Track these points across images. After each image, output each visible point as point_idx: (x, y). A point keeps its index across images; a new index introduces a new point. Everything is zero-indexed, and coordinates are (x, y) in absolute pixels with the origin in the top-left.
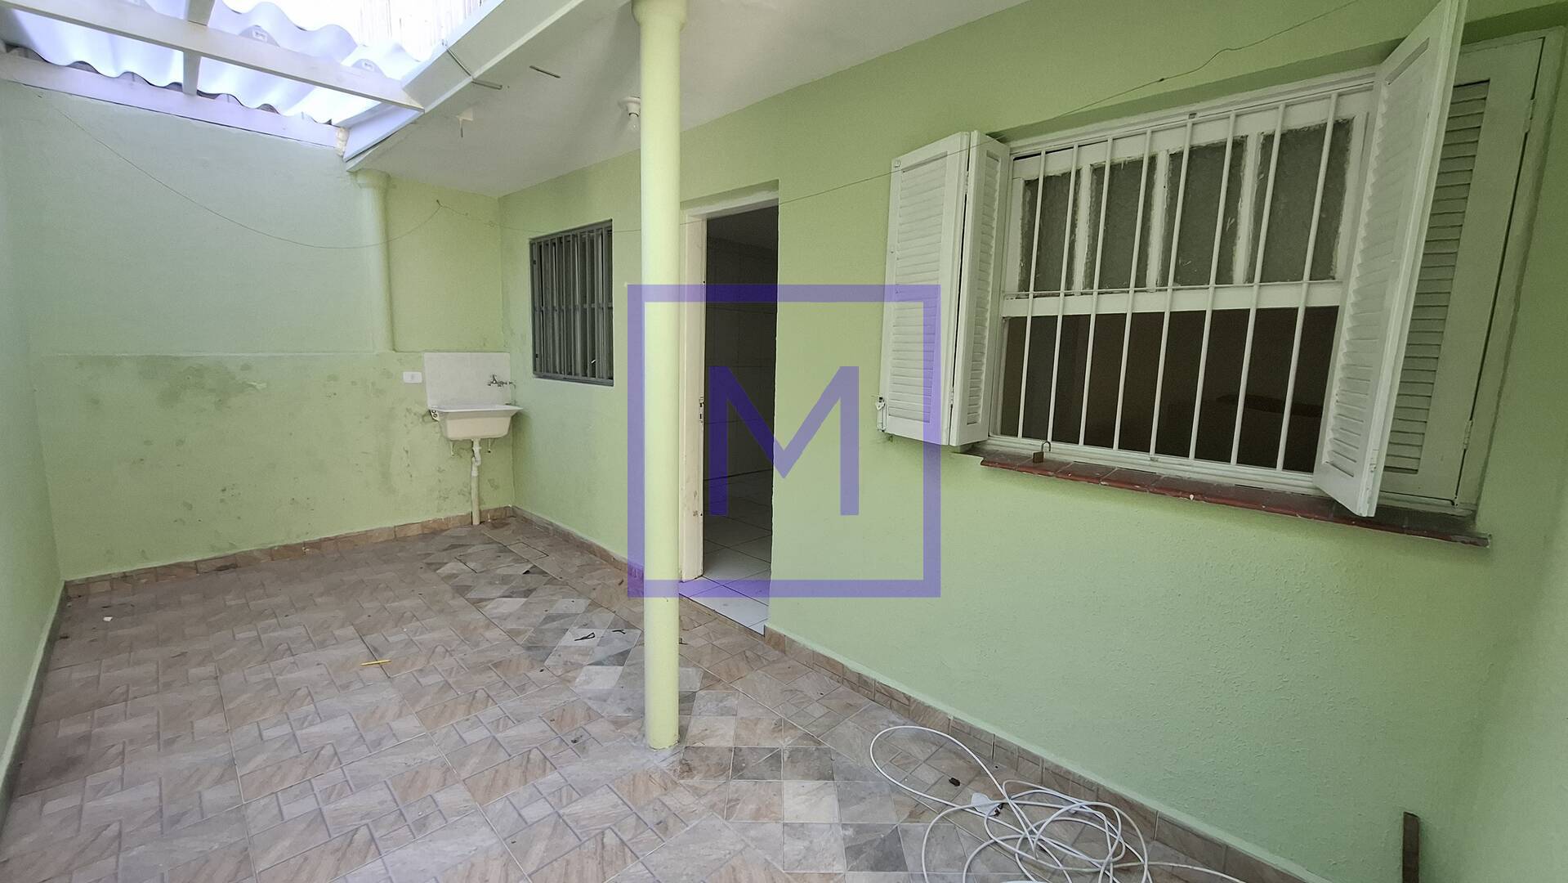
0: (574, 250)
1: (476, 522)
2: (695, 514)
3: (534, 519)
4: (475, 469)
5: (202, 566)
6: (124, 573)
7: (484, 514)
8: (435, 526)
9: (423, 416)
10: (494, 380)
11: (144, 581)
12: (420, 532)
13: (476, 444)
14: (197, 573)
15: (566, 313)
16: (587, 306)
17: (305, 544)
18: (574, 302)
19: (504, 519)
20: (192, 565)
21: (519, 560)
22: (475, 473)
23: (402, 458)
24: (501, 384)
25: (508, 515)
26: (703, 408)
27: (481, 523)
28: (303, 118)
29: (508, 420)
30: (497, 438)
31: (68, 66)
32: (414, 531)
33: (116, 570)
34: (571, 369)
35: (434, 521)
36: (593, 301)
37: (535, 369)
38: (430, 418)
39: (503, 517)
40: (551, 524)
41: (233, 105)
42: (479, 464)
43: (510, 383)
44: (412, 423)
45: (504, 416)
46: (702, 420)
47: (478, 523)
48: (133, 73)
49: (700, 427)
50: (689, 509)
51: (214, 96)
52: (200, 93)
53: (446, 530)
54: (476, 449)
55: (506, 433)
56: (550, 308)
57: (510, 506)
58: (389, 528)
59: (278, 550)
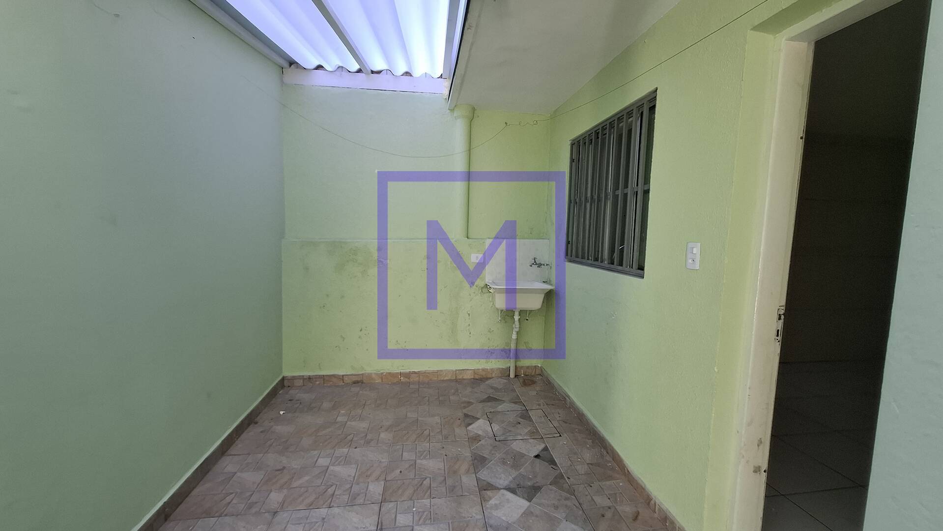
0: (609, 147)
1: (512, 375)
2: (757, 470)
3: (555, 384)
4: (514, 333)
5: (346, 379)
6: (309, 376)
7: (519, 369)
8: (484, 373)
9: (482, 288)
10: (535, 262)
11: (318, 383)
12: (473, 377)
13: (517, 314)
14: (343, 382)
15: (597, 201)
16: (619, 192)
17: (401, 374)
18: (606, 189)
19: (533, 376)
20: (341, 377)
21: (534, 434)
22: (514, 336)
23: (465, 320)
24: (540, 265)
25: (537, 373)
26: (782, 321)
27: (515, 376)
28: (426, 76)
29: (543, 296)
30: (534, 311)
31: (314, 69)
32: (468, 376)
33: (306, 373)
34: (598, 255)
35: (483, 370)
36: (626, 186)
37: (567, 254)
38: (486, 290)
39: (533, 374)
40: (568, 397)
41: (389, 76)
42: (517, 330)
43: (547, 265)
44: (474, 293)
45: (539, 293)
46: (780, 338)
47: (514, 377)
48: (342, 67)
49: (775, 349)
50: (747, 462)
51: (379, 72)
52: (373, 72)
53: (490, 378)
54: (517, 317)
55: (540, 307)
56: (583, 199)
57: (540, 366)
58: (452, 370)
59: (385, 375)
